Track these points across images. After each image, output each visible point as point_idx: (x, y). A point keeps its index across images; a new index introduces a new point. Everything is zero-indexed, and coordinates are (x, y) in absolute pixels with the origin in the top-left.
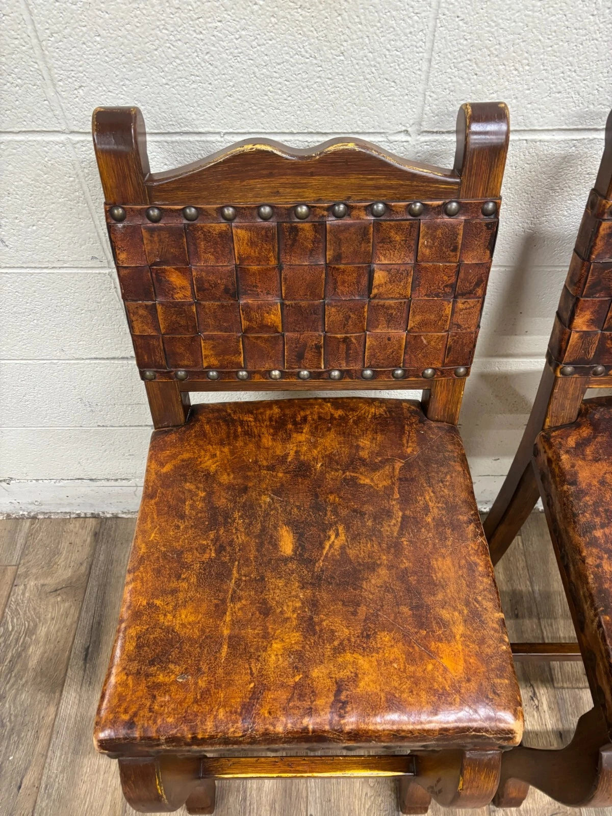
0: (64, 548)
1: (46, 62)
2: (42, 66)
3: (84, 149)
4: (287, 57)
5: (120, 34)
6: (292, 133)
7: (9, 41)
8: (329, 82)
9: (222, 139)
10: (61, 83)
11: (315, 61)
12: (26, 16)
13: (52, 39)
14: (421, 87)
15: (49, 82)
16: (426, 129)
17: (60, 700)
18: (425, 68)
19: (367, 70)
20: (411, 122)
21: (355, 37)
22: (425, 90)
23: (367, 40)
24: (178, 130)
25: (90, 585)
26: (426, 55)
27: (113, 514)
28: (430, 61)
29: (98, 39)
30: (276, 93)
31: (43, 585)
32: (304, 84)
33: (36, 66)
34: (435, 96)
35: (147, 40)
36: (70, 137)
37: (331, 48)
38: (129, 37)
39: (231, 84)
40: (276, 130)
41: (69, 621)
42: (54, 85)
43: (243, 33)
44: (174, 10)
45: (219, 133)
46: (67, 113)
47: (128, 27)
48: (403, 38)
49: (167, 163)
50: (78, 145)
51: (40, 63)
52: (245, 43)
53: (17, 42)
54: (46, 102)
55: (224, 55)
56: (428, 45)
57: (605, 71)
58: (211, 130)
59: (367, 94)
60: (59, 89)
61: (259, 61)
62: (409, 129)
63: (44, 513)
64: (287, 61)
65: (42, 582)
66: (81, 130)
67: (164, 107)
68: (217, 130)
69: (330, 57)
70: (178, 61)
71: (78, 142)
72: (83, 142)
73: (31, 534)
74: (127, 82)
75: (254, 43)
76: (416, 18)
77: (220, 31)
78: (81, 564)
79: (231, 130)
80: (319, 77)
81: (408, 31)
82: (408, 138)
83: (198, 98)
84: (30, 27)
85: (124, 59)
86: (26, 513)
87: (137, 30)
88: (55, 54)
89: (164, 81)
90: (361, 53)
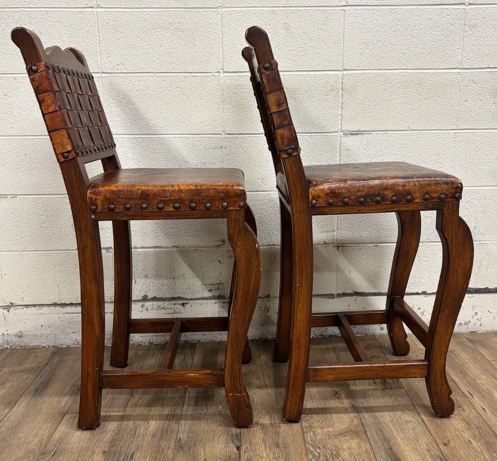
0: (31, 358)
1: (100, 48)
2: (98, 49)
3: (106, 79)
4: (177, 46)
5: (125, 39)
6: (179, 73)
7: (90, 41)
8: (191, 54)
9: (155, 75)
10: (103, 55)
11: (186, 47)
12: (97, 34)
13: (104, 41)
14: (221, 56)
15: (99, 55)
16: (225, 71)
17: (13, 407)
18: (221, 50)
19: (203, 50)
20: (220, 68)
21: (198, 40)
22: (223, 57)
23: (202, 41)
24: (140, 71)
25: (46, 368)
26: (221, 46)
27: (67, 346)
28: (222, 47)
29: (118, 41)
30: (174, 58)
31: (13, 370)
32: (183, 55)
33: (96, 49)
34: (226, 59)
35: (133, 41)
36: (102, 75)
37: (191, 43)
38: (128, 40)
39: (159, 55)
40: (173, 71)
41: (27, 381)
42: (101, 56)
43: (164, 39)
44: (143, 32)
45: (154, 72)
46: (103, 66)
47: (128, 37)
48: (213, 40)
49: (135, 84)
50: (104, 78)
51: (98, 48)
52: (164, 42)
53: (92, 41)
54: (97, 62)
55: (157, 46)
56: (221, 43)
57: (279, 50)
58: (151, 71)
59: (204, 58)
60: (102, 57)
61: (168, 47)
62: (220, 71)
63: (21, 346)
64: (177, 47)
65: (13, 369)
66: (106, 72)
67: (136, 63)
68: (153, 71)
69: (191, 46)
70: (143, 48)
71: (104, 77)
72: (105, 76)
73: (10, 354)
74: (125, 55)
75: (167, 42)
76: (216, 34)
77: (156, 38)
78: (41, 362)
79: (158, 71)
80: (188, 53)
81: (214, 38)
82: (220, 75)
83: (147, 60)
84: (98, 37)
85: (125, 47)
86: (9, 347)
87: (131, 38)
88: (103, 45)
89: (137, 54)
90: (200, 45)
